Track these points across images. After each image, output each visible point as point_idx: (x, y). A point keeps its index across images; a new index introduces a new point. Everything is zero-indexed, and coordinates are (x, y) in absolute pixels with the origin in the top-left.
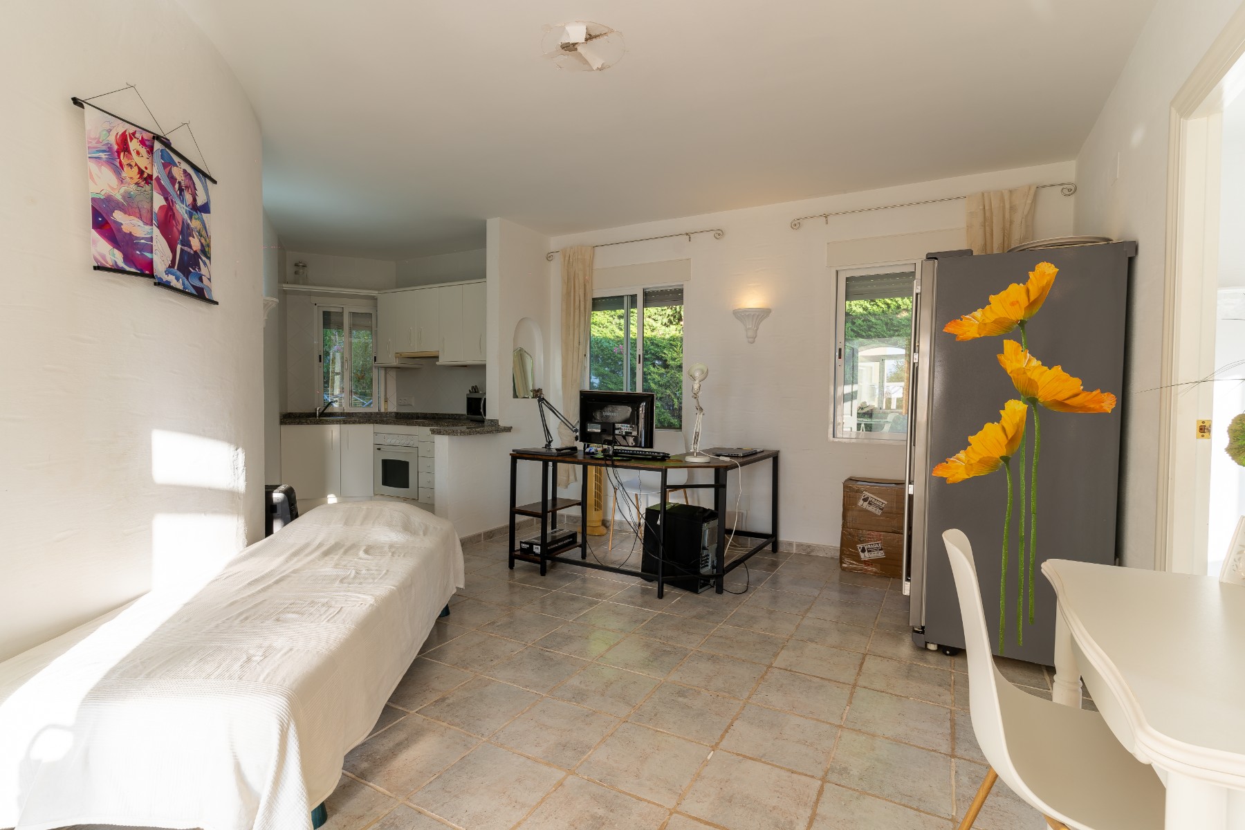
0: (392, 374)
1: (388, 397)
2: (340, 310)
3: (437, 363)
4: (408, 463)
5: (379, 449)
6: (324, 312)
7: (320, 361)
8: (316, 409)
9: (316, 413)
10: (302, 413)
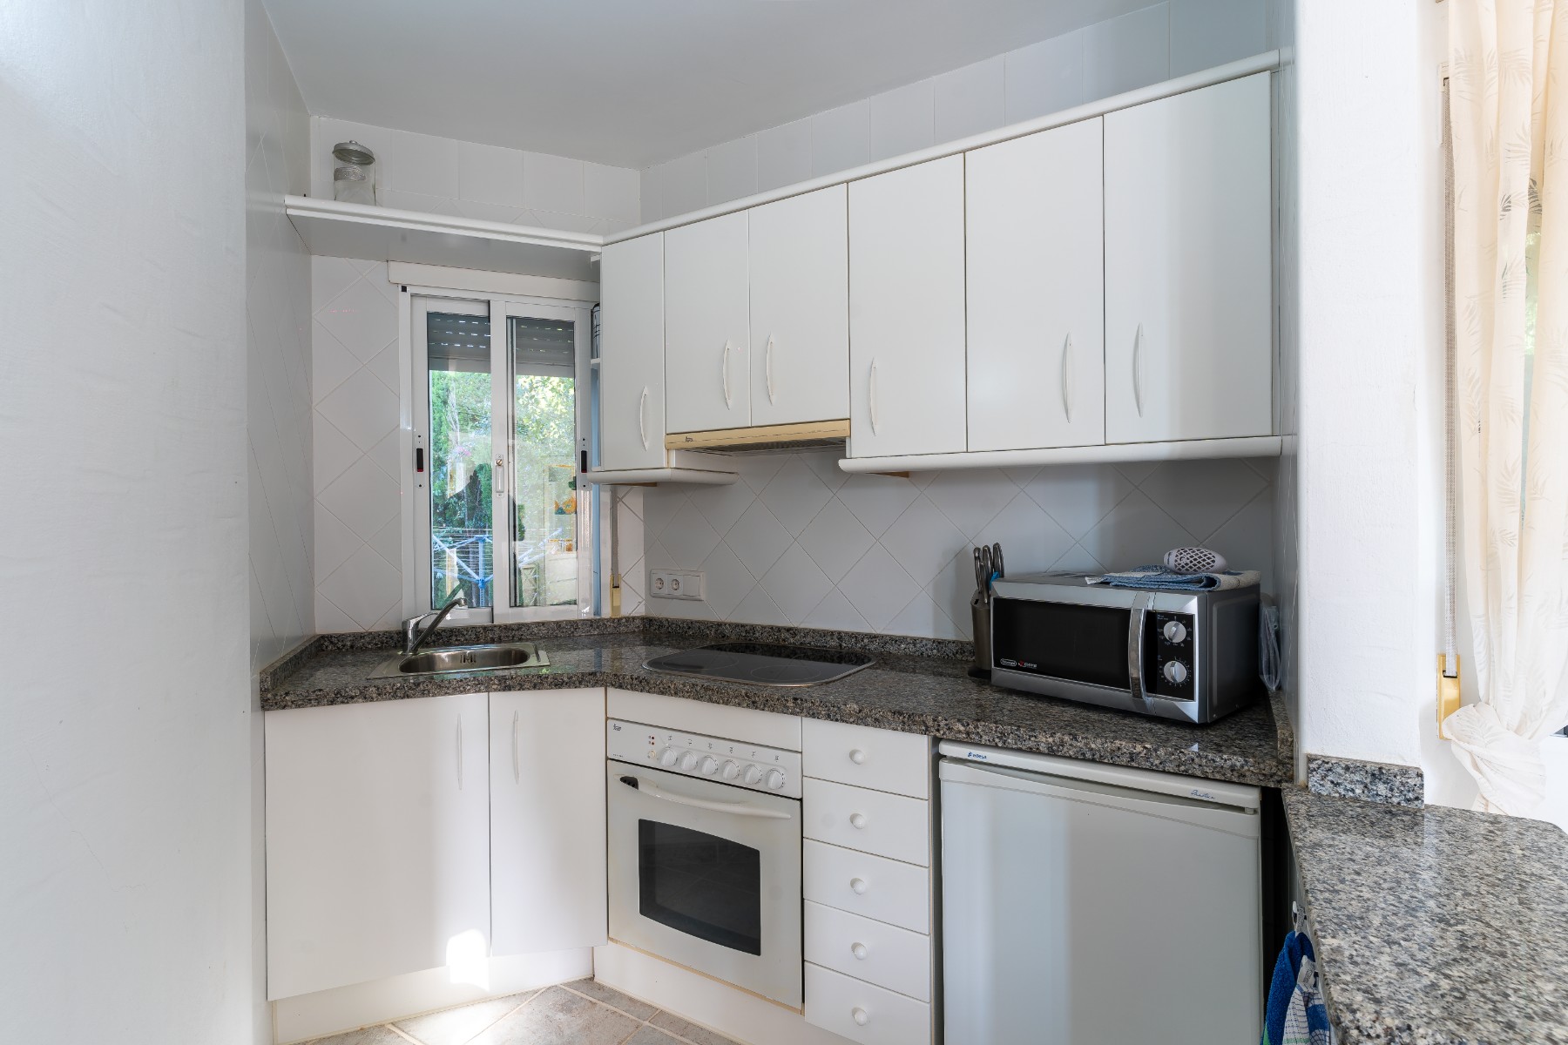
0: (634, 502)
1: (622, 570)
2: (479, 311)
3: (843, 464)
4: (754, 854)
5: (631, 782)
6: (431, 316)
7: (420, 468)
8: (405, 623)
9: (405, 633)
10: (362, 636)
